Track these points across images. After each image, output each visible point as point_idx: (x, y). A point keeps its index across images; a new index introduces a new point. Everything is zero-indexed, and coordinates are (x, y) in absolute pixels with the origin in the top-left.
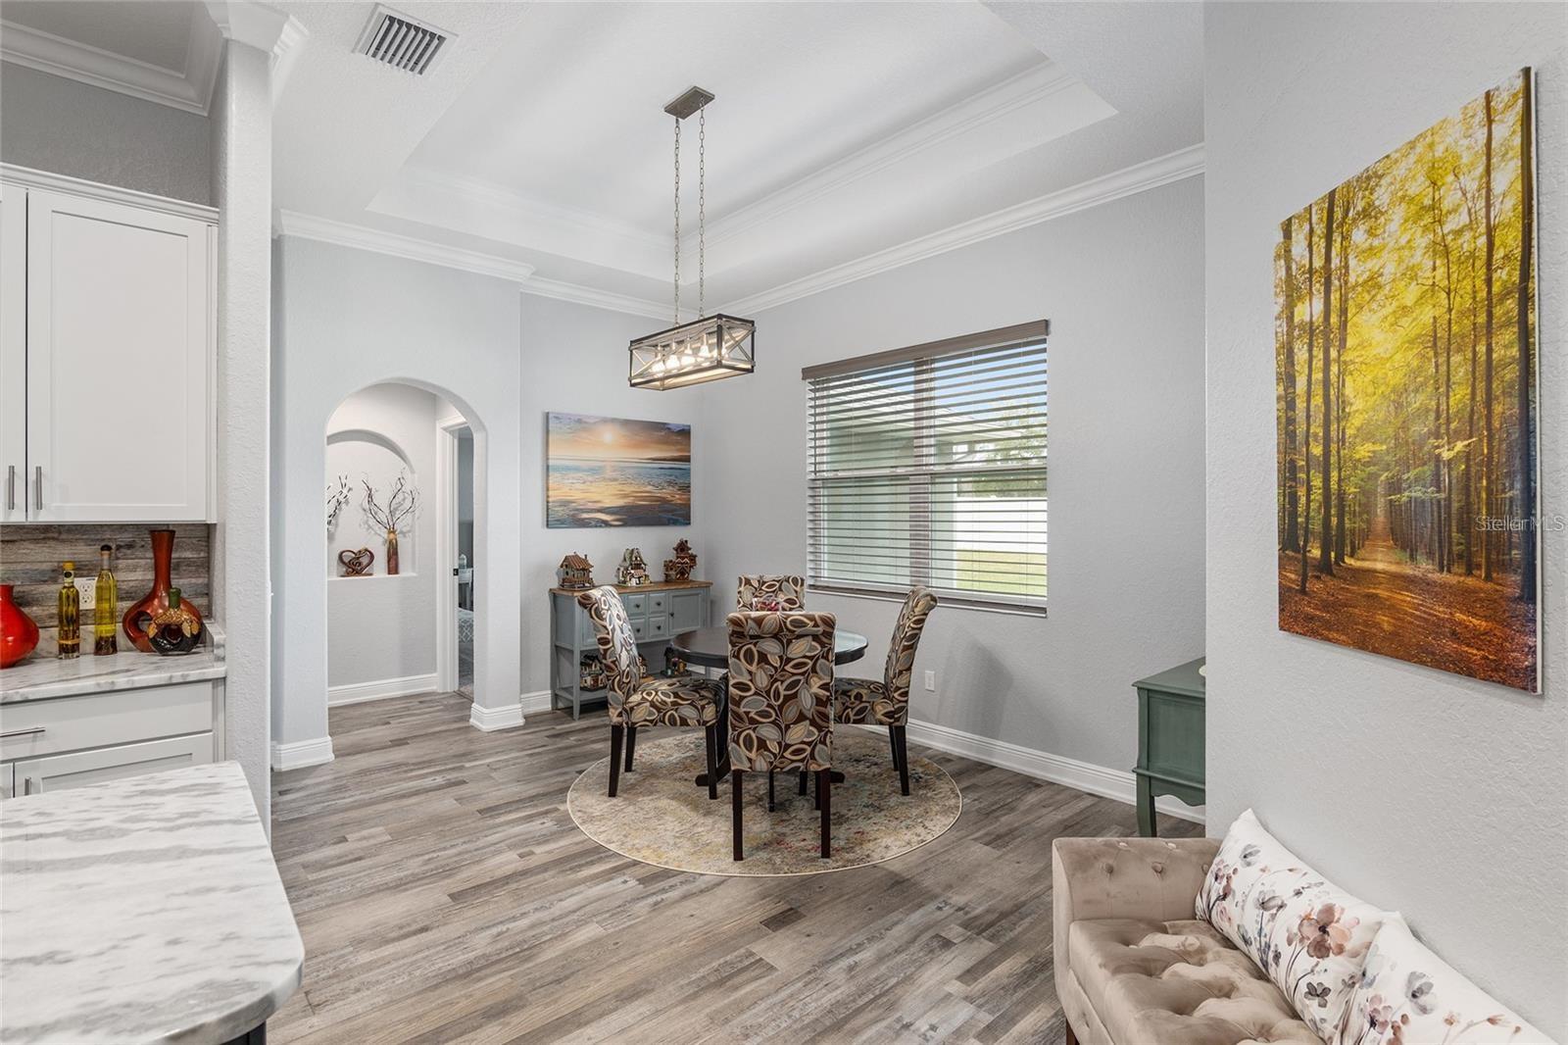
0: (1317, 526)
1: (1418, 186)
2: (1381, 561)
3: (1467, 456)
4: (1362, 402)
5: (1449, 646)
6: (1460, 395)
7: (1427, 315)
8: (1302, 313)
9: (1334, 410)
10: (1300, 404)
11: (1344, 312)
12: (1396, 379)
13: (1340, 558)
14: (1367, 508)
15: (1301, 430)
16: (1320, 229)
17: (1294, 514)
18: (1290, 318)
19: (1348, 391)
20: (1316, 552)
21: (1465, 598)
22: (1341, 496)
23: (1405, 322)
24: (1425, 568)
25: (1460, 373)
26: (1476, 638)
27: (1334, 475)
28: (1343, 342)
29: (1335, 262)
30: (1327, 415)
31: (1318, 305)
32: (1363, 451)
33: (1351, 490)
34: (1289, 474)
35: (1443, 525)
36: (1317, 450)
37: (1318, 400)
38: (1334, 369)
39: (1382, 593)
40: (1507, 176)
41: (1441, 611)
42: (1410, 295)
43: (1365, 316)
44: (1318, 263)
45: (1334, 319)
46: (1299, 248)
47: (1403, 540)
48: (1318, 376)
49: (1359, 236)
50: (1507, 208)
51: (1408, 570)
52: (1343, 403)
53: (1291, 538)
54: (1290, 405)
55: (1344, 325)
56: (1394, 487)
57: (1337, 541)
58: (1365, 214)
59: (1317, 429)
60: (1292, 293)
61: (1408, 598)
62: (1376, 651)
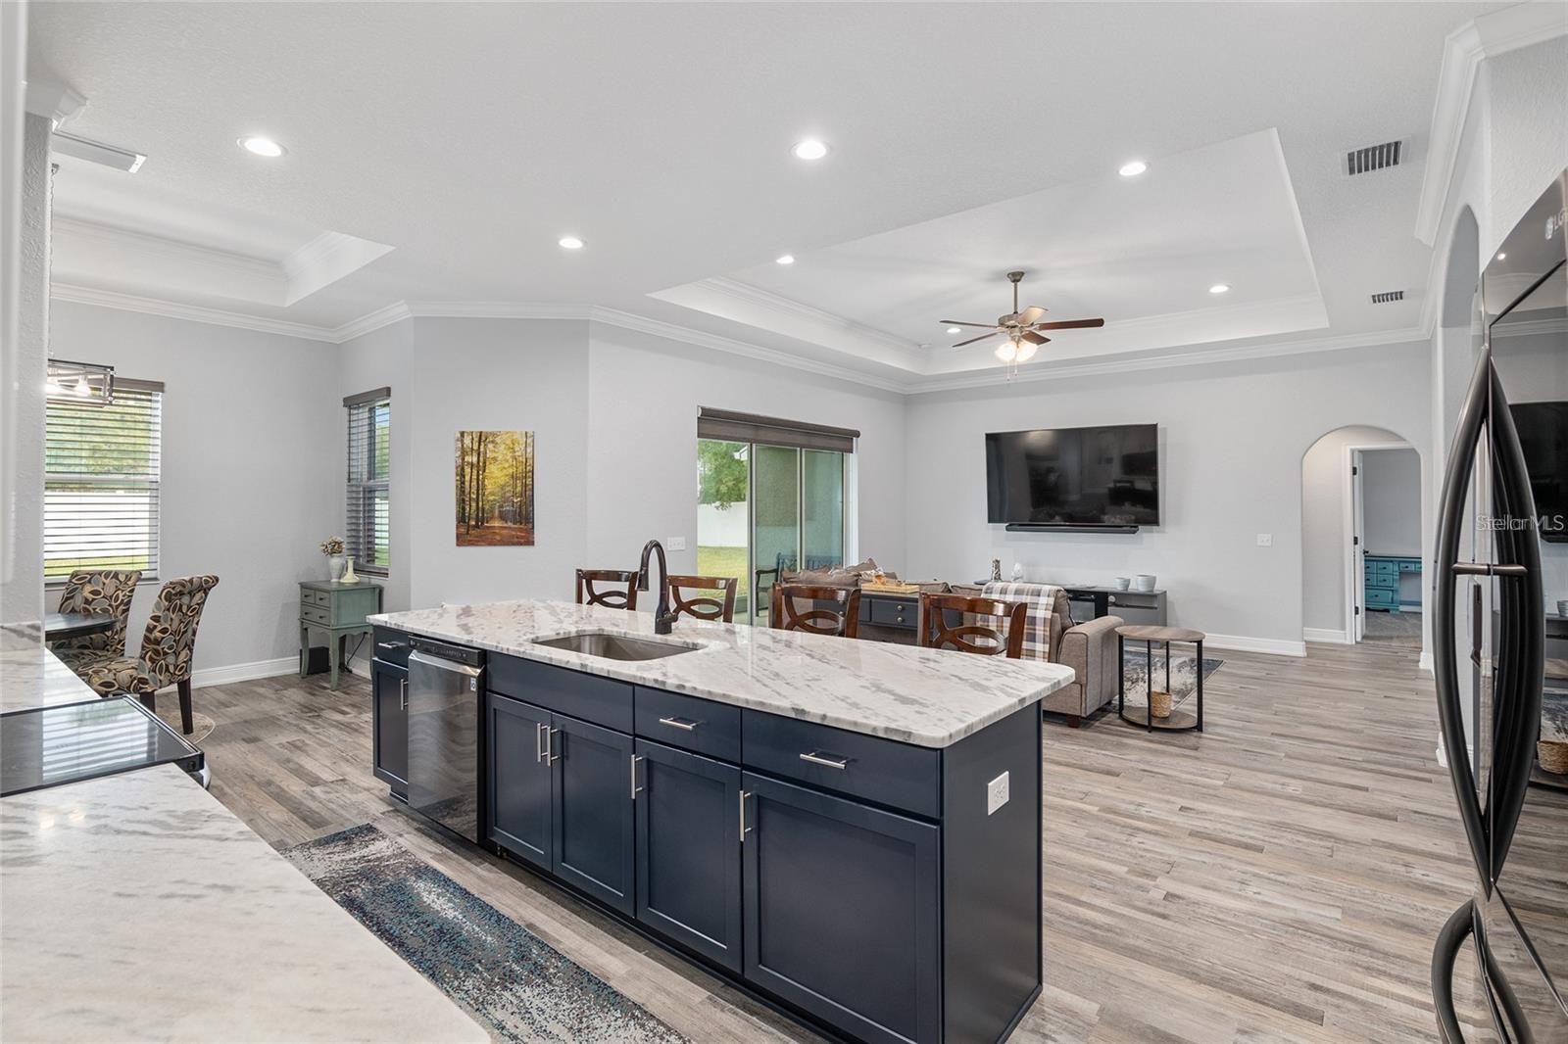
0: (474, 516)
1: (509, 442)
2: (497, 524)
3: (521, 501)
4: (490, 486)
5: (516, 540)
6: (519, 489)
7: (511, 471)
8: (468, 459)
9: (480, 487)
10: (467, 484)
11: (485, 463)
12: (503, 483)
13: (482, 523)
14: (492, 511)
15: (467, 490)
16: (476, 439)
17: (464, 513)
18: (463, 459)
19: (486, 482)
20: (473, 523)
21: (521, 530)
22: (483, 509)
23: (505, 471)
24: (510, 524)
25: (519, 485)
26: (522, 537)
27: (480, 503)
28: (484, 471)
29: (482, 450)
30: (478, 487)
31: (475, 459)
32: (491, 498)
33: (487, 507)
34: (461, 502)
35: (514, 516)
36: (474, 496)
37: (474, 483)
38: (481, 477)
39: (497, 531)
40: (529, 450)
41: (514, 533)
42: (506, 465)
43: (492, 466)
44: (475, 447)
45: (481, 464)
46: (467, 441)
47: (503, 517)
48: (475, 477)
49: (490, 446)
50: (529, 456)
51: (505, 525)
52: (484, 485)
53: (462, 519)
54: (463, 483)
55: (485, 467)
56: (501, 507)
57: (481, 521)
58: (493, 442)
59: (474, 490)
60: (464, 453)
61: (505, 532)
62: (495, 545)
